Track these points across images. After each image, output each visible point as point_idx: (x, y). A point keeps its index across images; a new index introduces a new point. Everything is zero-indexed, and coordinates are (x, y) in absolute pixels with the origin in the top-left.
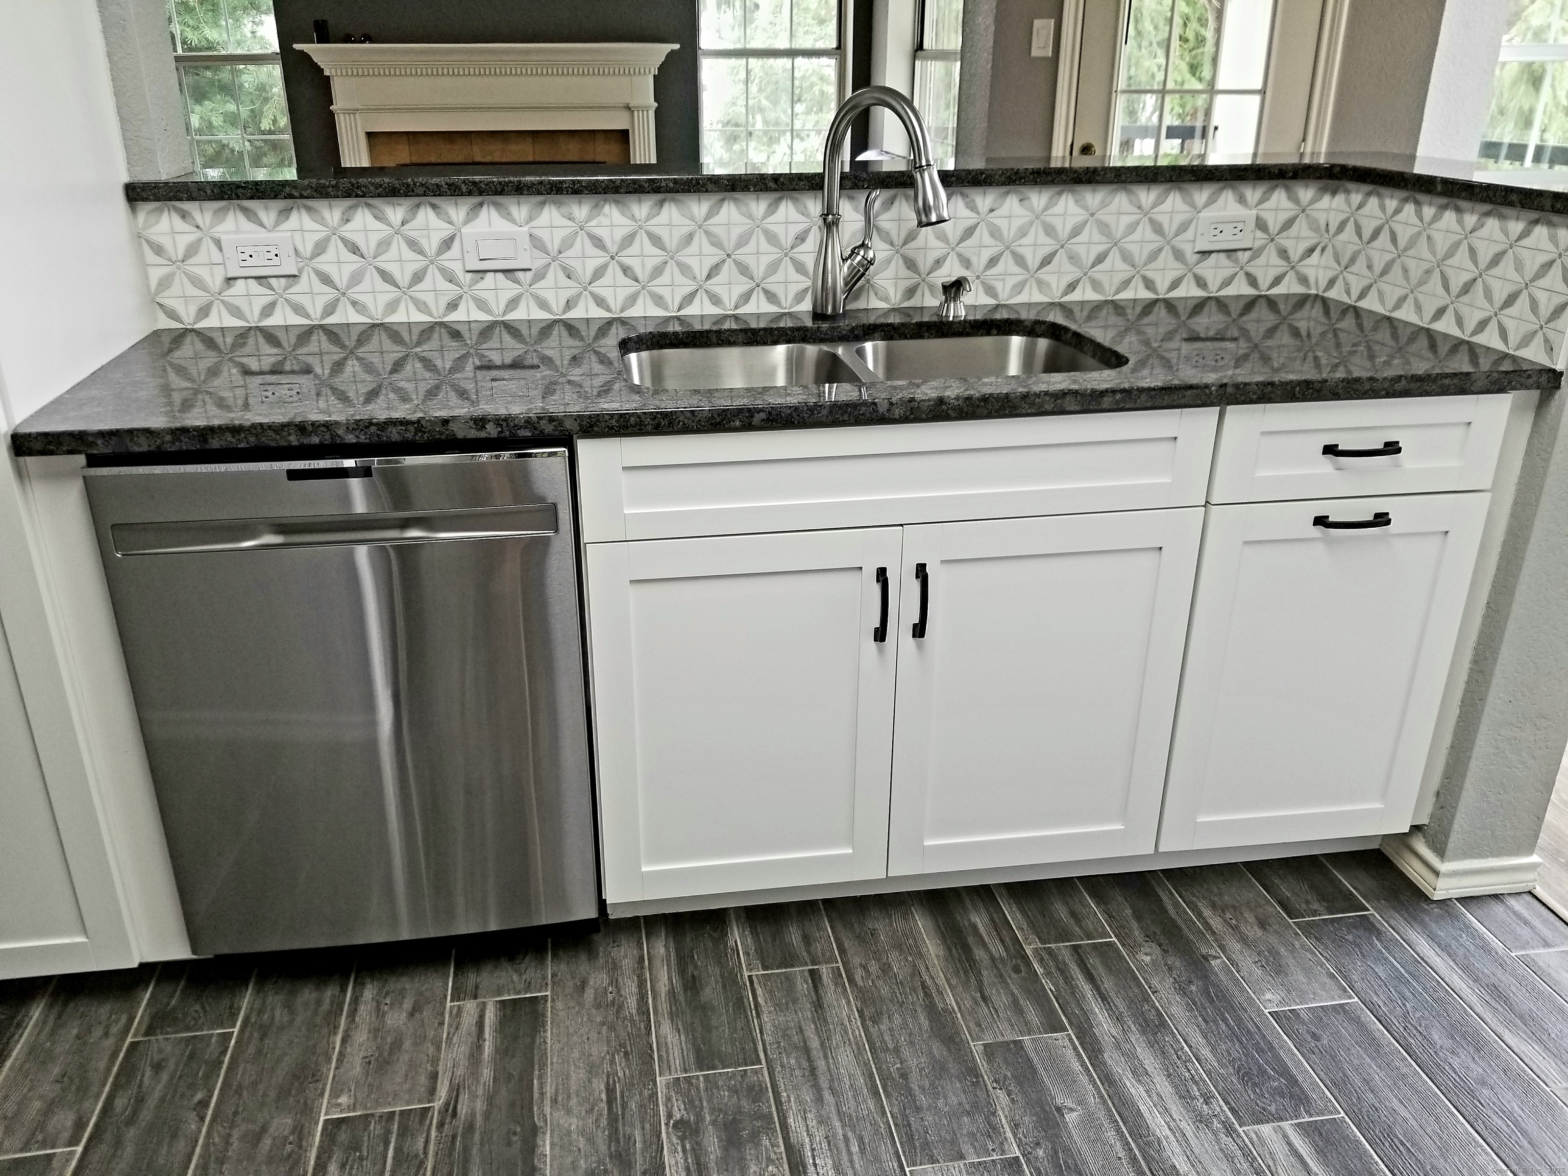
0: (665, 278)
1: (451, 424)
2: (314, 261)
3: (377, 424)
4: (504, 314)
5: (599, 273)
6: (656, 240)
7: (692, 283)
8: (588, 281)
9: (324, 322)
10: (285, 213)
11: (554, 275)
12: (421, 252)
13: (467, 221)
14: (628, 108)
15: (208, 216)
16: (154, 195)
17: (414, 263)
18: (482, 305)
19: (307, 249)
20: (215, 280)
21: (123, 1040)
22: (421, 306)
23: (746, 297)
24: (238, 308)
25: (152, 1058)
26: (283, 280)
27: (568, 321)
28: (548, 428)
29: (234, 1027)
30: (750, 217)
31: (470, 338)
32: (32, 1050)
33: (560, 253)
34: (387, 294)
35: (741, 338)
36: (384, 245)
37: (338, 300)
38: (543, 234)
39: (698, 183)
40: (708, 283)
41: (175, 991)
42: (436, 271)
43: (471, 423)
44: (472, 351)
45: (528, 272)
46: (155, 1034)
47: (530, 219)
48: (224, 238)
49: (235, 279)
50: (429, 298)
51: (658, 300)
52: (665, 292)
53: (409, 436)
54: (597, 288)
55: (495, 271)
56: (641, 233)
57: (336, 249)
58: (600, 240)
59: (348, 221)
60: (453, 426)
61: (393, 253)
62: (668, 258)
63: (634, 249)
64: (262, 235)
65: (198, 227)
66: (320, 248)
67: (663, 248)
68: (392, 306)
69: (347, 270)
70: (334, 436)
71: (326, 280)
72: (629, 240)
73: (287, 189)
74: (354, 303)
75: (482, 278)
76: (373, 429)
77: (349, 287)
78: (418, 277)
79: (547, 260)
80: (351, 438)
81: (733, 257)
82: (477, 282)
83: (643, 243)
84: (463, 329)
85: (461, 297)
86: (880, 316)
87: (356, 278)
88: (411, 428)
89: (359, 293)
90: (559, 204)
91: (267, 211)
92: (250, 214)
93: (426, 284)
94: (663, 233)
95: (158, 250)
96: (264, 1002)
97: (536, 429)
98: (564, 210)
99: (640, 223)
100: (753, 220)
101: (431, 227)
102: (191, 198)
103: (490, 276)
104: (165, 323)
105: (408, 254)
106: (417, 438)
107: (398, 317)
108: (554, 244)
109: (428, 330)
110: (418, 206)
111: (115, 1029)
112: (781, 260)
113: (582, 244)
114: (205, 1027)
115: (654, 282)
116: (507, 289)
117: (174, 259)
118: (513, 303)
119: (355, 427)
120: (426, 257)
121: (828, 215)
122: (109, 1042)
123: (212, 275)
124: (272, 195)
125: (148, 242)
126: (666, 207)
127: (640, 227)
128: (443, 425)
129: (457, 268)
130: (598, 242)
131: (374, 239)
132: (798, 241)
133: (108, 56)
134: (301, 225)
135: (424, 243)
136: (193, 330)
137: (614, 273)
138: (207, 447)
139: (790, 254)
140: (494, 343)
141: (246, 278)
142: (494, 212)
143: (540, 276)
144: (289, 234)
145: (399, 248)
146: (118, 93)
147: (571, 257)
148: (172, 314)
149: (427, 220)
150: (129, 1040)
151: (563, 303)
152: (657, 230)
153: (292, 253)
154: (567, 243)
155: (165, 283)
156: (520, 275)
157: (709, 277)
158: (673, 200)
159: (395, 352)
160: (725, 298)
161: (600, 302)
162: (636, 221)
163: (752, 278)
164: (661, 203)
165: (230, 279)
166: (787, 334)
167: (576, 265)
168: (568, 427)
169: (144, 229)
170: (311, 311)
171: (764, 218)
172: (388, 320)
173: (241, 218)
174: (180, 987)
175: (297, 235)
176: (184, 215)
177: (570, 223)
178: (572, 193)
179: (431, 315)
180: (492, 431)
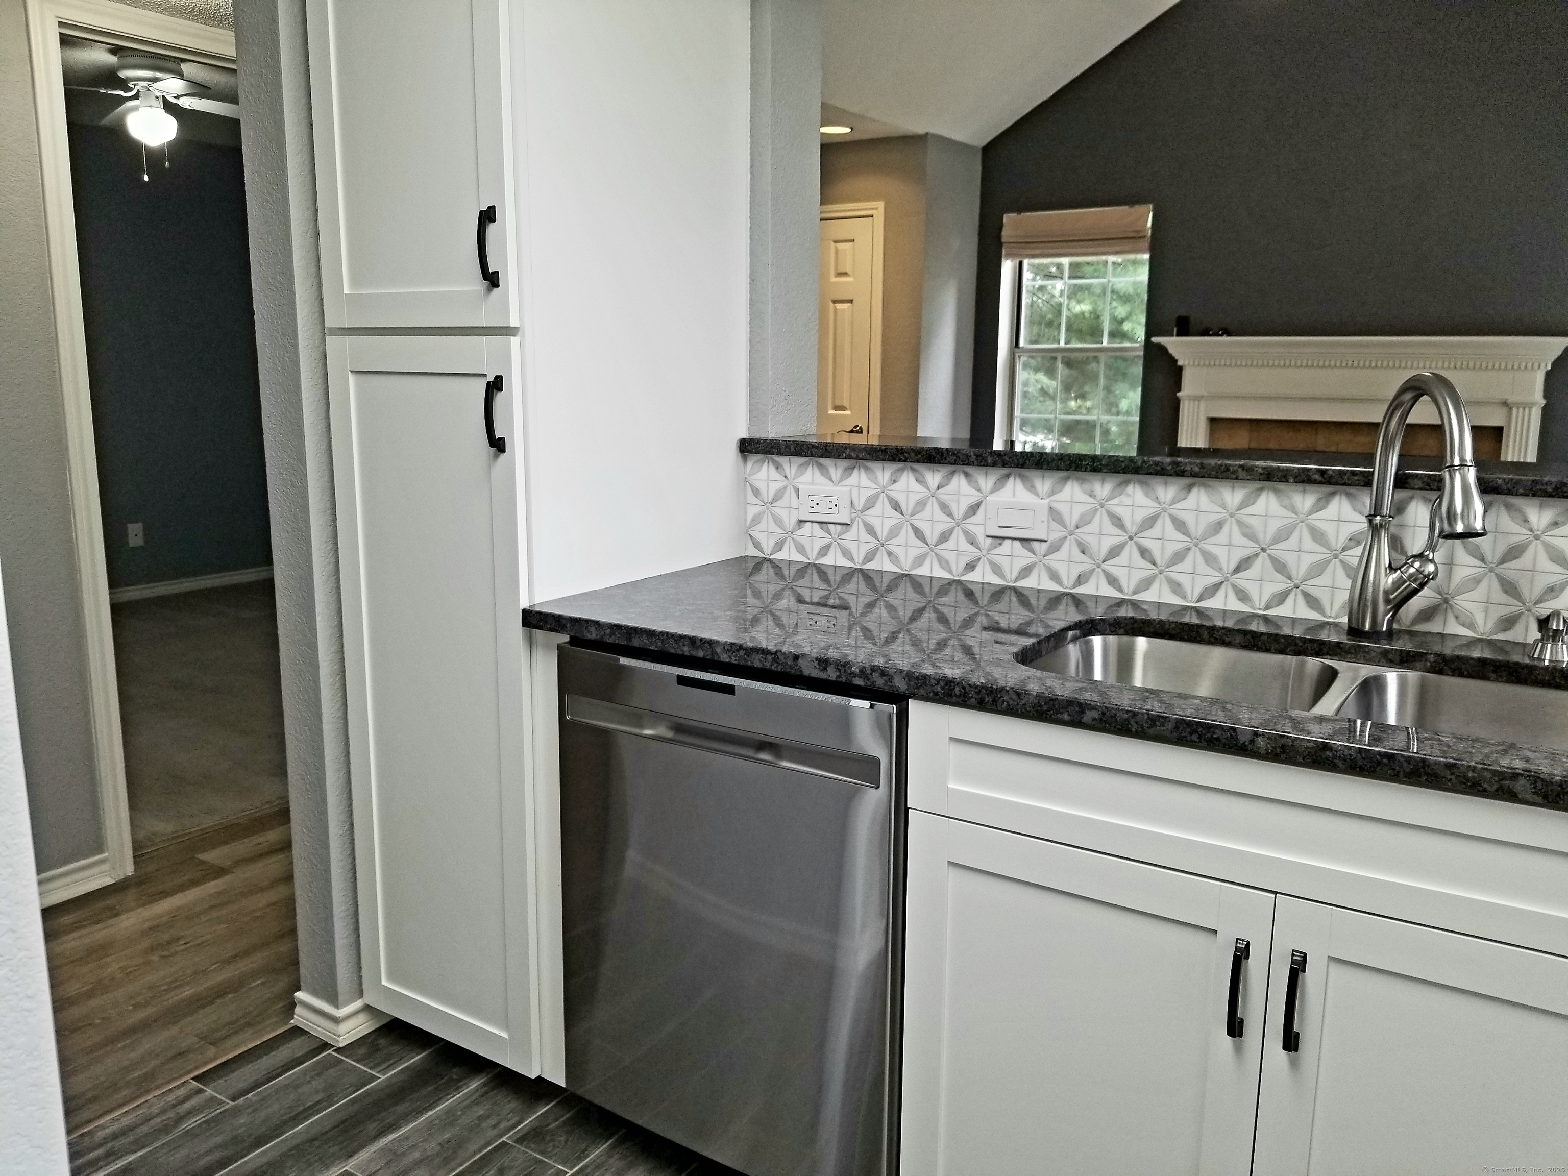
0: (1186, 565)
1: (800, 661)
2: (864, 513)
3: (746, 649)
4: (1016, 580)
5: (1114, 552)
6: (1180, 525)
7: (1217, 574)
8: (1102, 558)
9: (865, 567)
10: (849, 470)
11: (1069, 549)
12: (950, 515)
13: (992, 492)
14: (1505, 404)
15: (794, 468)
16: (756, 448)
17: (943, 523)
18: (997, 569)
19: (860, 503)
20: (790, 521)
21: (501, 1136)
22: (944, 563)
23: (1281, 598)
24: (803, 547)
25: (504, 1162)
26: (839, 527)
27: (1078, 596)
28: (880, 682)
29: (571, 1170)
30: (1293, 510)
31: (984, 600)
32: (449, 1112)
33: (1077, 527)
34: (918, 550)
35: (1238, 639)
36: (921, 505)
37: (878, 549)
38: (1063, 509)
39: (1228, 470)
40: (1235, 576)
41: (563, 1116)
42: (961, 533)
43: (816, 663)
44: (982, 611)
45: (1043, 544)
46: (521, 1144)
47: (1053, 493)
48: (801, 487)
49: (805, 521)
50: (951, 557)
51: (1176, 587)
52: (1185, 581)
53: (768, 665)
54: (1111, 567)
55: (1013, 539)
56: (1164, 517)
57: (883, 505)
58: (1120, 519)
59: (895, 481)
60: (801, 662)
61: (926, 513)
62: (1192, 545)
63: (1156, 531)
64: (829, 488)
65: (786, 477)
66: (870, 503)
67: (1186, 533)
68: (920, 560)
69: (889, 523)
70: (714, 653)
71: (871, 530)
72: (1150, 522)
73: (848, 451)
74: (890, 554)
75: (1000, 544)
76: (742, 653)
77: (887, 539)
78: (944, 537)
79: (1064, 533)
80: (725, 658)
81: (1268, 551)
82: (995, 547)
83: (1165, 526)
84: (976, 589)
85: (979, 560)
86: (1462, 646)
87: (894, 532)
88: (770, 657)
89: (895, 546)
90: (1082, 481)
91: (835, 468)
92: (823, 469)
93: (950, 544)
94: (1189, 519)
95: (756, 492)
96: (606, 1161)
97: (868, 679)
98: (1087, 486)
99: (1164, 505)
100: (1296, 513)
101: (962, 493)
102: (780, 453)
103: (1008, 543)
104: (752, 551)
105: (940, 515)
106: (773, 667)
107: (923, 571)
108: (1072, 519)
109: (947, 586)
110: (953, 473)
111: (503, 1126)
112: (1328, 562)
113: (1101, 522)
114: (554, 1158)
115: (1172, 568)
116: (1023, 557)
117: (766, 501)
118: (1026, 571)
119: (730, 648)
120: (954, 519)
121: (1375, 516)
122: (492, 1133)
123: (789, 516)
124: (836, 456)
125: (751, 486)
126: (1195, 492)
127: (1164, 510)
128: (794, 661)
129: (979, 533)
130: (1118, 522)
131: (914, 499)
132: (1352, 543)
133: (750, 341)
134: (859, 482)
135: (954, 507)
136: (769, 560)
137: (1130, 554)
138: (630, 644)
139: (1341, 557)
140: (1002, 606)
141: (812, 522)
142: (1019, 484)
143: (1055, 548)
144: (849, 488)
145: (932, 509)
146: (751, 368)
147: (1088, 534)
148: (757, 545)
149: (959, 486)
150: (504, 1139)
151: (1074, 577)
152: (1182, 515)
153: (848, 504)
154: (1085, 520)
155: (757, 520)
156: (1035, 545)
157: (1237, 570)
158: (1205, 486)
159: (915, 601)
160: (1255, 596)
161: (1113, 581)
162: (1159, 503)
163: (1290, 578)
164: (1190, 488)
165: (801, 521)
166: (1296, 645)
167: (1092, 541)
168: (897, 685)
169: (750, 475)
170: (855, 557)
171: (1311, 512)
172: (914, 572)
173: (817, 472)
174: (568, 1116)
175: (855, 490)
176: (778, 467)
177: (1091, 500)
178: (1091, 471)
179: (951, 572)
180: (831, 674)
